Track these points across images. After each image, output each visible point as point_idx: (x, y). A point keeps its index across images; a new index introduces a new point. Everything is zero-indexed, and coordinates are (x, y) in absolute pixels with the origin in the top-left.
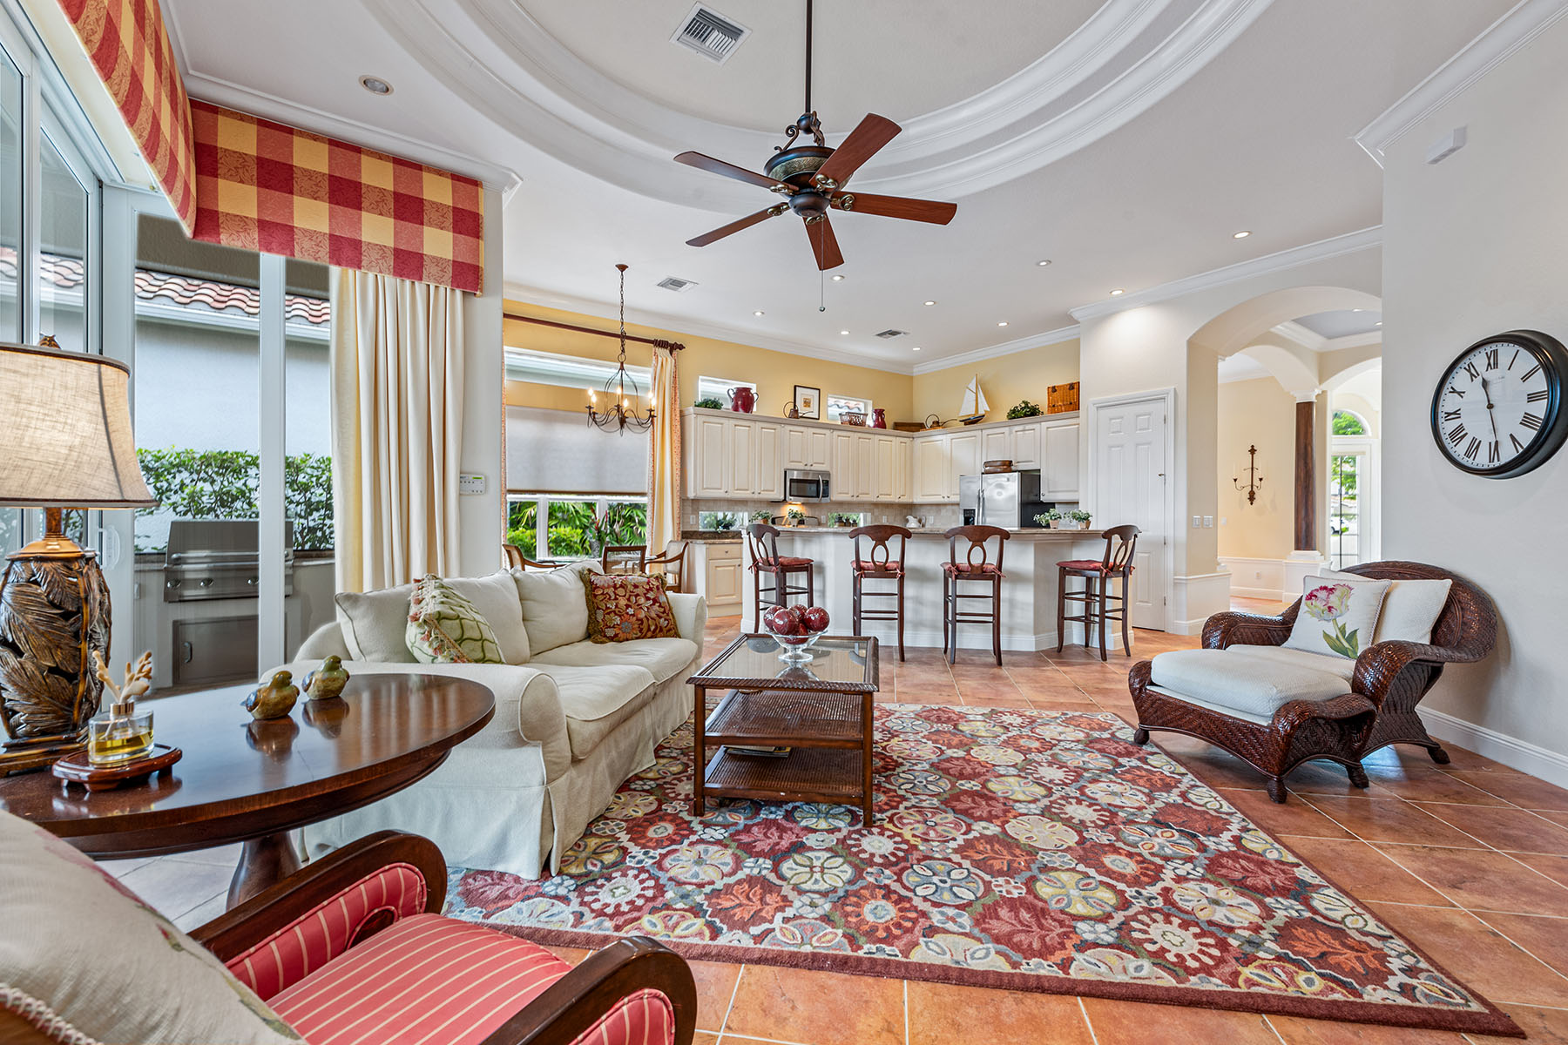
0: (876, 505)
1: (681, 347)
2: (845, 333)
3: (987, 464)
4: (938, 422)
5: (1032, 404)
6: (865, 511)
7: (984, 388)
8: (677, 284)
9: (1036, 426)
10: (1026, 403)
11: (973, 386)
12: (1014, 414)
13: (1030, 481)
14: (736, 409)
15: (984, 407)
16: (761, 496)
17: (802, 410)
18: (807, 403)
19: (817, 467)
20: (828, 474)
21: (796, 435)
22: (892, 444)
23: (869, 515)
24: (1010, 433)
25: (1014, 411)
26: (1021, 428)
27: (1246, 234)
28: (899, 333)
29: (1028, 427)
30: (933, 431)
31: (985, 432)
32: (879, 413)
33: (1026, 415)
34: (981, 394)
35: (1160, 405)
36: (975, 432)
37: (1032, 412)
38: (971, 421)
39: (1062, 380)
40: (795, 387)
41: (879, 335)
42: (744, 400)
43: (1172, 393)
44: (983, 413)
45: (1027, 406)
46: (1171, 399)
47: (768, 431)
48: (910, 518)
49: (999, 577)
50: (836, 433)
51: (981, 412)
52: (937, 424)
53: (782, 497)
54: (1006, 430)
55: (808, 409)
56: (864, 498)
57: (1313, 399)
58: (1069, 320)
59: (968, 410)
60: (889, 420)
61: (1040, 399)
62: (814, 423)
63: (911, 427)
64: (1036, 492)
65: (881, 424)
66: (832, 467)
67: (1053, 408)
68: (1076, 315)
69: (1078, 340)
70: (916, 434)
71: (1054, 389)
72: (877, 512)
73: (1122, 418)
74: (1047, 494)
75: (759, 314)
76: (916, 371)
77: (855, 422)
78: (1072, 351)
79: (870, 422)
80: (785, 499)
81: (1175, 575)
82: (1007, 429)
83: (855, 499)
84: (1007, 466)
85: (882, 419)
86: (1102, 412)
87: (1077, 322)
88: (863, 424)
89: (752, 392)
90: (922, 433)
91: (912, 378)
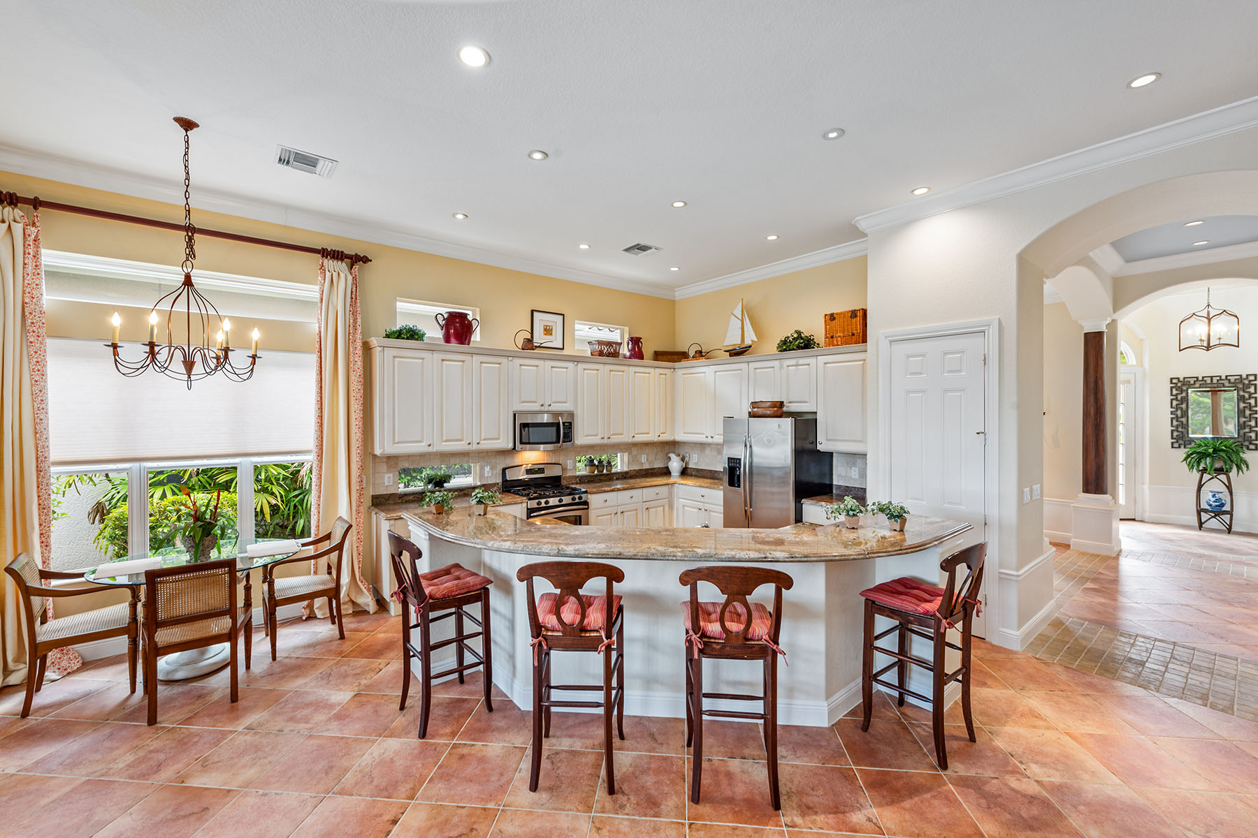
0: (635, 445)
1: (365, 260)
2: (584, 247)
3: (754, 404)
4: (701, 352)
5: (806, 334)
6: (622, 451)
7: (750, 314)
8: (308, 162)
9: (812, 361)
10: (799, 333)
11: (738, 312)
12: (786, 346)
13: (805, 426)
14: (447, 340)
15: (750, 337)
16: (480, 447)
17: (539, 338)
18: (548, 331)
19: (556, 407)
20: (571, 414)
21: (530, 369)
22: (648, 376)
23: (626, 456)
24: (781, 367)
25: (785, 342)
26: (793, 362)
27: (1151, 78)
28: (650, 248)
29: (802, 361)
30: (694, 362)
31: (752, 365)
32: (636, 341)
33: (799, 348)
34: (747, 322)
35: (978, 340)
36: (740, 364)
37: (805, 343)
38: (738, 352)
39: (842, 305)
40: (532, 311)
41: (626, 250)
42: (458, 328)
43: (996, 324)
44: (750, 343)
45: (800, 337)
46: (993, 332)
47: (491, 367)
48: (672, 456)
49: (775, 654)
50: (581, 366)
51: (748, 342)
52: (700, 354)
53: (511, 446)
54: (776, 363)
55: (548, 338)
56: (616, 439)
57: (1104, 329)
58: (853, 233)
59: (733, 340)
60: (648, 349)
61: (816, 328)
62: (558, 354)
63: (671, 356)
64: (811, 439)
65: (637, 354)
66: (576, 406)
67: (831, 339)
68: (863, 225)
69: (866, 257)
70: (677, 365)
71: (832, 317)
72: (635, 451)
73: (923, 355)
74: (824, 442)
75: (460, 217)
76: (679, 294)
77: (608, 351)
78: (859, 270)
79: (625, 350)
80: (514, 448)
81: (1001, 566)
82: (778, 362)
83: (606, 441)
84: (778, 410)
85: (640, 349)
86: (896, 347)
87: (865, 235)
88: (615, 354)
89: (470, 318)
90: (684, 363)
91: (673, 303)
